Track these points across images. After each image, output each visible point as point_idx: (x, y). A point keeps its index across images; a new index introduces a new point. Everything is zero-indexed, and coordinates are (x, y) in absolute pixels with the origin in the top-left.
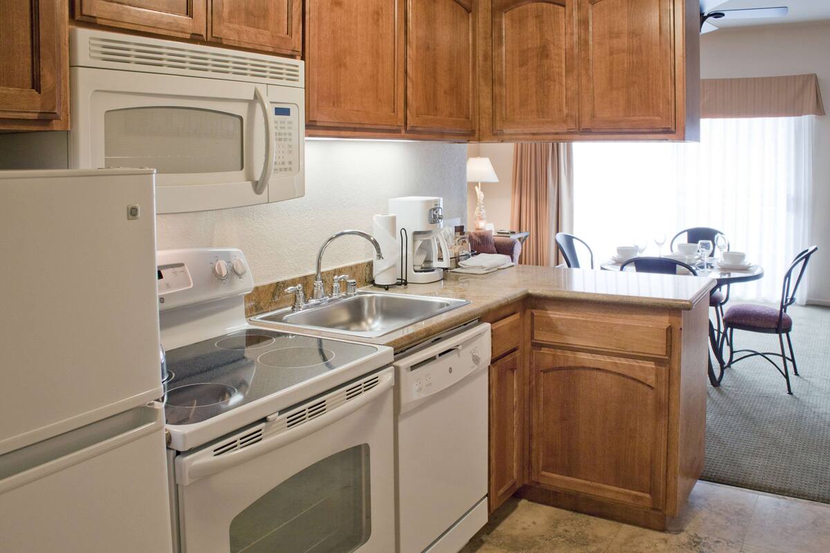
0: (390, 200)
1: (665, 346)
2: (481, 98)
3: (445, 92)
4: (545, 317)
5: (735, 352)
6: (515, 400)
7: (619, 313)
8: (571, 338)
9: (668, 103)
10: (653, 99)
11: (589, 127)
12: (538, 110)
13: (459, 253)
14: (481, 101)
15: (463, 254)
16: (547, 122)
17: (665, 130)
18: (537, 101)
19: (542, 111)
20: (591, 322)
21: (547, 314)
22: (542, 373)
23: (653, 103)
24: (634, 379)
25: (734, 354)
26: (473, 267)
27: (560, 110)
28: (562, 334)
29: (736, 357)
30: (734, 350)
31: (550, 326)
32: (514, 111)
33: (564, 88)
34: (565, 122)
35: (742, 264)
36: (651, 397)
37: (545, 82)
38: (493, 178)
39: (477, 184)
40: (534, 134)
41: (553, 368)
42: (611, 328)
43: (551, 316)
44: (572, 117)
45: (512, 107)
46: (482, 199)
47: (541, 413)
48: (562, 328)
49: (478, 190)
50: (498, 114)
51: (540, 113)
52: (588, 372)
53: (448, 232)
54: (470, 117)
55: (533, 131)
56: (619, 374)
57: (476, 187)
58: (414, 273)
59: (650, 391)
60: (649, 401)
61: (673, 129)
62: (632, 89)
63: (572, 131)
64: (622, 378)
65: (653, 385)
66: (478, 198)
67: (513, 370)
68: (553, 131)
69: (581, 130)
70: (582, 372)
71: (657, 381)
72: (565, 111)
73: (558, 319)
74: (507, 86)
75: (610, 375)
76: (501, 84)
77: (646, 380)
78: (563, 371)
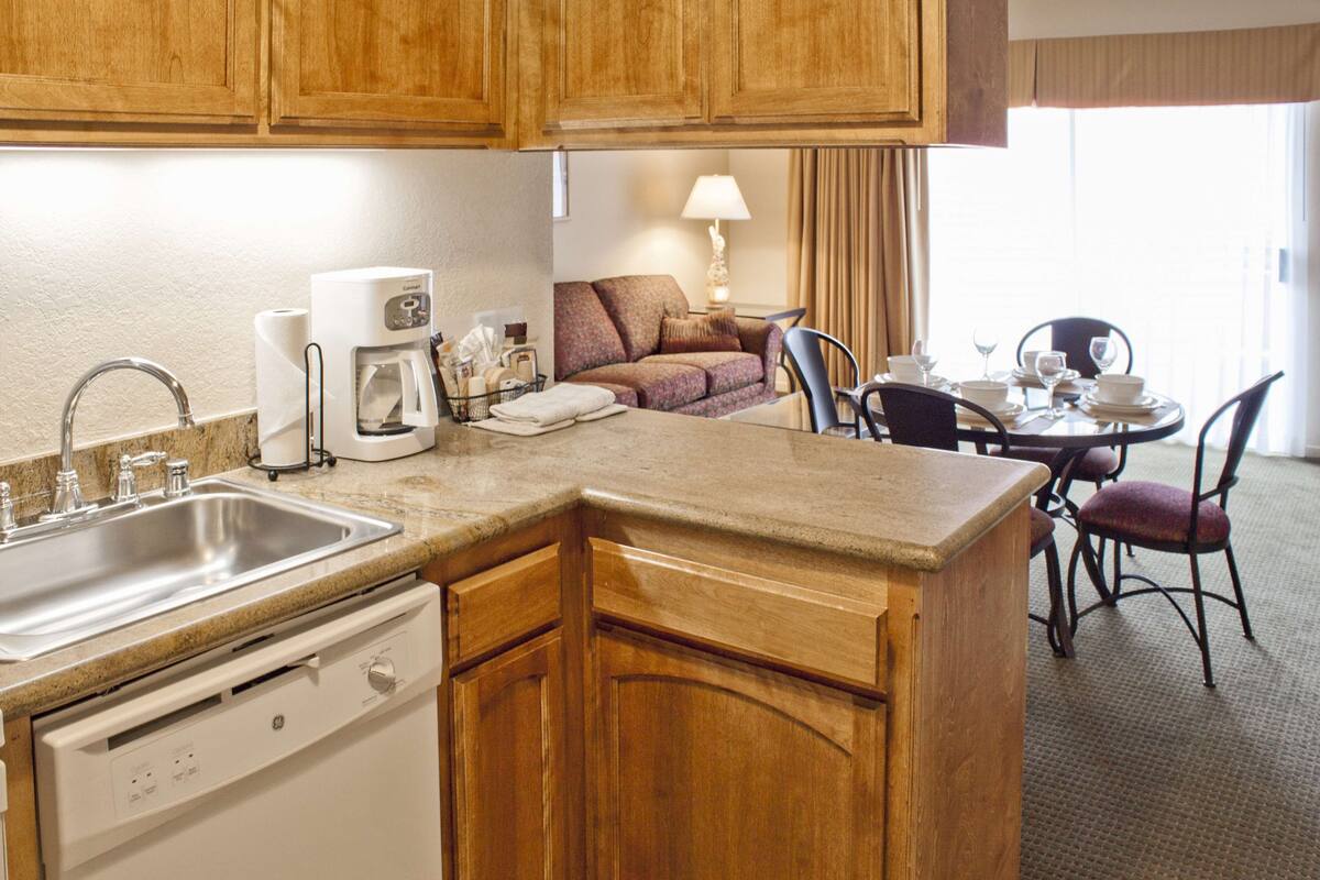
0: (313, 277)
1: (873, 662)
2: (522, 54)
3: (405, 40)
4: (615, 556)
5: (1125, 577)
6: (545, 744)
7: (777, 562)
8: (666, 613)
9: (904, 53)
10: (868, 42)
11: (730, 113)
12: (627, 78)
13: (498, 384)
14: (522, 60)
15: (509, 387)
16: (644, 102)
17: (895, 117)
18: (626, 55)
19: (635, 80)
20: (710, 581)
21: (619, 550)
22: (615, 683)
23: (869, 54)
24: (808, 727)
25: (1123, 582)
26: (518, 419)
27: (672, 76)
28: (648, 602)
29: (1126, 586)
30: (1123, 572)
31: (625, 580)
32: (581, 82)
33: (680, 23)
34: (680, 102)
35: (1136, 403)
36: (845, 776)
37: (643, 11)
38: (740, 212)
39: (711, 222)
40: (621, 130)
41: (637, 676)
42: (753, 601)
43: (627, 556)
44: (694, 89)
45: (578, 70)
46: (721, 249)
47: (615, 772)
48: (648, 588)
49: (714, 232)
50: (550, 89)
51: (633, 83)
52: (709, 694)
53: (482, 339)
54: (485, 95)
55: (617, 124)
56: (774, 710)
57: (711, 228)
58: (357, 438)
59: (845, 761)
60: (841, 784)
61: (914, 115)
62: (822, 22)
63: (696, 121)
64: (781, 719)
65: (849, 747)
66: (715, 247)
67: (535, 678)
68: (656, 123)
69: (713, 120)
70: (696, 690)
71: (857, 742)
72: (682, 78)
73: (641, 565)
74: (570, 27)
75: (755, 709)
76: (556, 21)
77: (834, 732)
78: (658, 684)
